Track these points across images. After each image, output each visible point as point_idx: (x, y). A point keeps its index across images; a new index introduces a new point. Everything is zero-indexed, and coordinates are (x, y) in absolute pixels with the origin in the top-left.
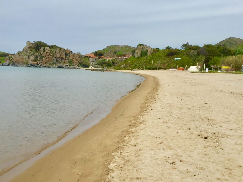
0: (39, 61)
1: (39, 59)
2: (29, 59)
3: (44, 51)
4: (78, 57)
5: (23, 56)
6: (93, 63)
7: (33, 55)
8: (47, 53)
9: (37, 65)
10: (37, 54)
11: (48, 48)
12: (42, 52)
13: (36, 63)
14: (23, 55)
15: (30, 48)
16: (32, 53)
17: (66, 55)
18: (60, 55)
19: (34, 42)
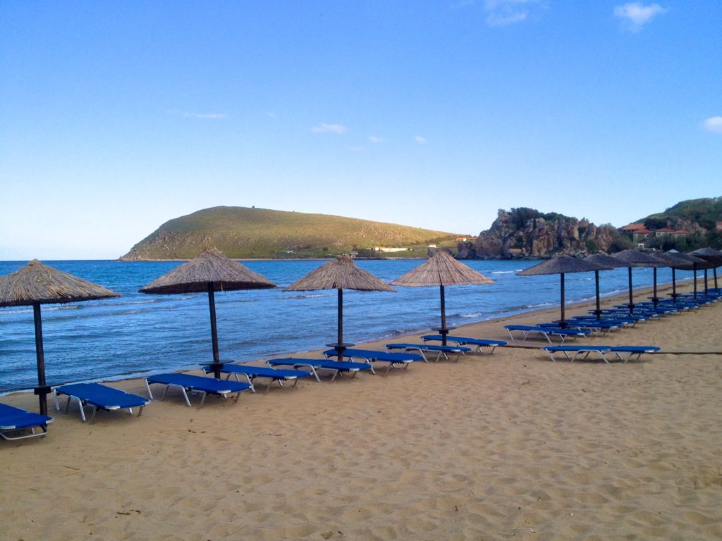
0: (524, 247)
1: (524, 243)
2: (504, 244)
3: (535, 227)
4: (608, 233)
5: (493, 239)
6: (642, 244)
7: (511, 235)
8: (540, 230)
9: (521, 256)
10: (521, 233)
11: (542, 220)
12: (531, 229)
13: (518, 251)
14: (493, 237)
15: (506, 222)
16: (511, 231)
17: (581, 230)
18: (568, 234)
19: (512, 209)
